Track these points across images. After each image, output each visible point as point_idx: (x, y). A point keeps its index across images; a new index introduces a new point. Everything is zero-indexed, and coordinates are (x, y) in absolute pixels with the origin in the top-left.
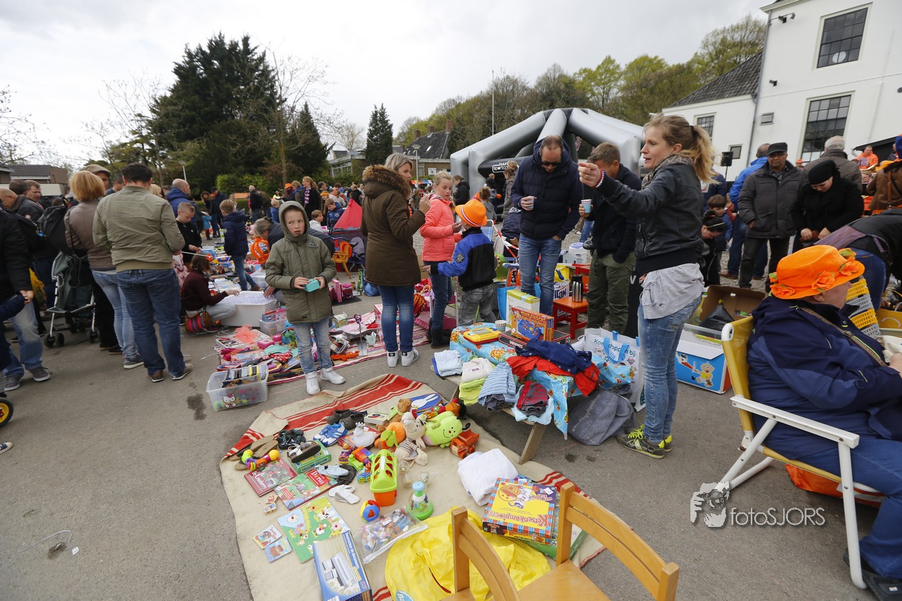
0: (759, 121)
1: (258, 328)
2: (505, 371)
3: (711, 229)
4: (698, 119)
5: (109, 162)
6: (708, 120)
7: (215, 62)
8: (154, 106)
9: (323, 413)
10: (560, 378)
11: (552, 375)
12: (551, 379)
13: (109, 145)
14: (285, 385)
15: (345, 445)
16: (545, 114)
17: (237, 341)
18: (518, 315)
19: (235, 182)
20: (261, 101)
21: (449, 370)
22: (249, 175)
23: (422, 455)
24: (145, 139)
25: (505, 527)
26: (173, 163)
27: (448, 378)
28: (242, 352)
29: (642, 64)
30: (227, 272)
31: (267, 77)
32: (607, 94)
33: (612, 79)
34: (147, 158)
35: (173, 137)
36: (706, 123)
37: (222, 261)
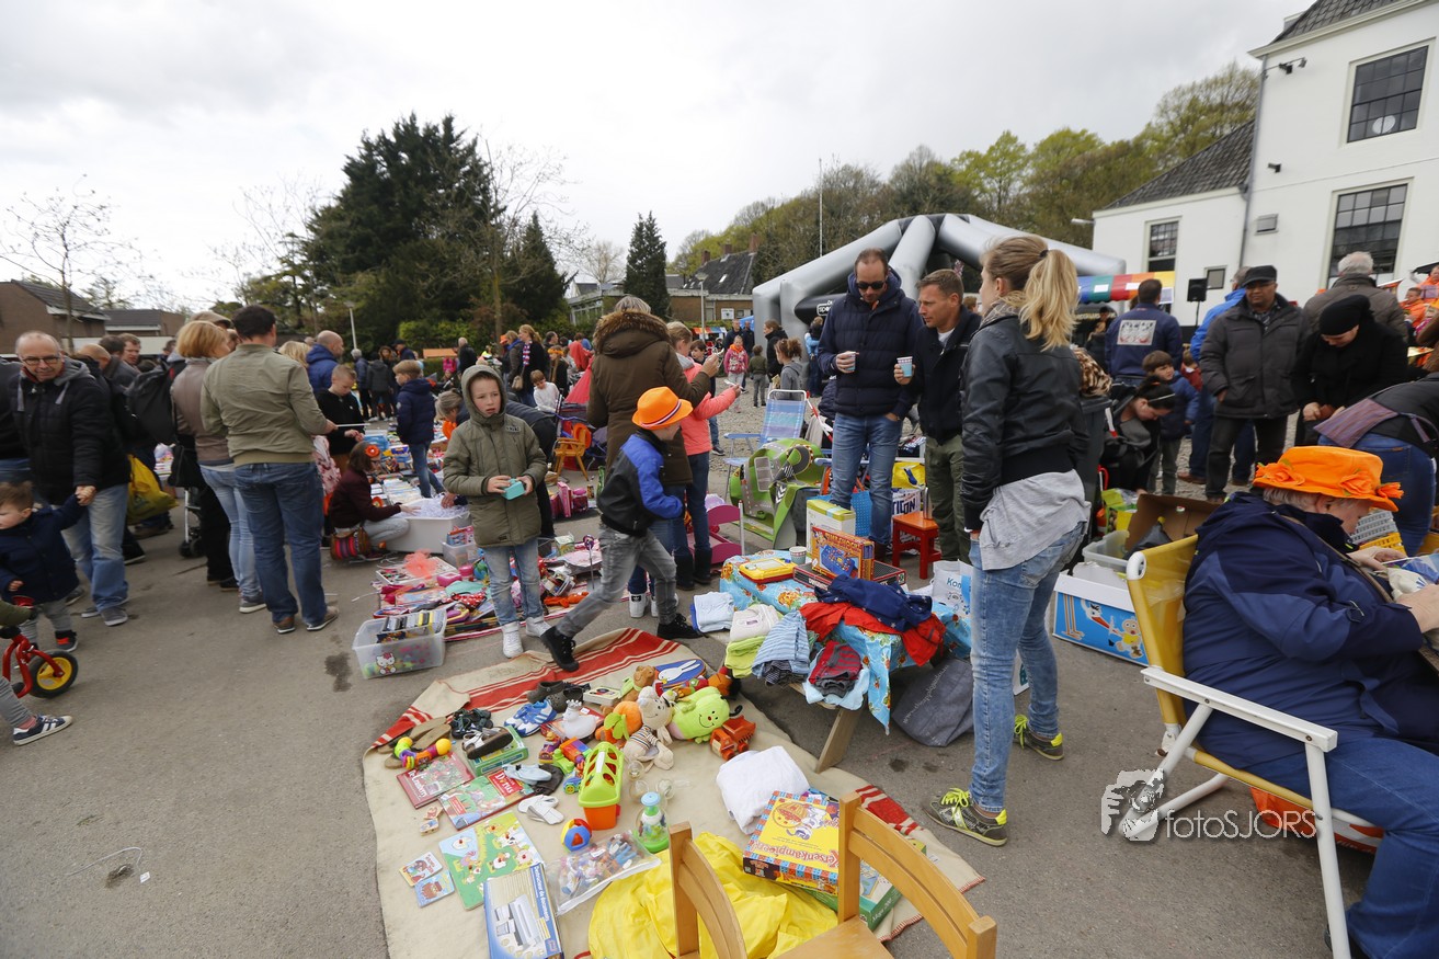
0: (1253, 229)
1: (440, 555)
2: (796, 624)
3: (1154, 405)
4: (1152, 226)
5: (244, 304)
6: (1169, 228)
7: (404, 155)
8: (314, 222)
9: (524, 686)
10: (880, 637)
11: (867, 633)
12: (866, 638)
13: (246, 279)
14: (472, 642)
15: (549, 734)
16: (900, 224)
17: (407, 573)
18: (822, 539)
19: (426, 332)
20: (468, 212)
21: (715, 623)
22: (447, 322)
23: (664, 753)
24: (297, 270)
25: (776, 868)
26: (336, 304)
27: (713, 636)
28: (413, 590)
29: (1061, 143)
30: (403, 470)
31: (478, 176)
32: (1006, 190)
33: (1013, 167)
34: (299, 297)
35: (336, 267)
36: (1165, 233)
37: (397, 452)
